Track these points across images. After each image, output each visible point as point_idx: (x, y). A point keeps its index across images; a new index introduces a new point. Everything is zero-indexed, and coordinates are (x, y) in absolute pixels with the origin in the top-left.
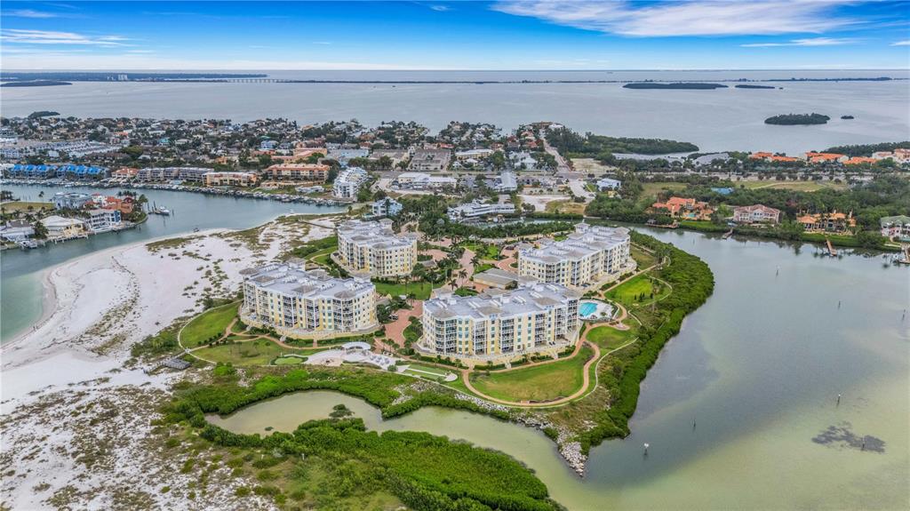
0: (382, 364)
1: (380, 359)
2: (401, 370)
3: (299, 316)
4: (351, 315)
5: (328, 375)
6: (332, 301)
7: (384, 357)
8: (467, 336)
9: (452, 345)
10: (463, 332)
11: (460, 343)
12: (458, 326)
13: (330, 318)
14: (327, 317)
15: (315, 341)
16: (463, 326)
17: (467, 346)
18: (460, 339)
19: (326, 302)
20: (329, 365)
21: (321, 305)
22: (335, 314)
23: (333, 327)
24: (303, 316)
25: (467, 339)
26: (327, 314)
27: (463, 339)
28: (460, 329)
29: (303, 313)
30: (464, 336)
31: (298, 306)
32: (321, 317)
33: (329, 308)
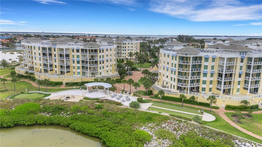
0: (124, 101)
1: (121, 97)
2: (144, 107)
3: (55, 64)
4: (96, 62)
5: (62, 109)
6: (80, 51)
7: (124, 95)
8: (212, 75)
9: (195, 85)
10: (209, 70)
11: (204, 82)
12: (204, 63)
13: (78, 65)
14: (76, 65)
15: (64, 83)
16: (210, 64)
17: (211, 86)
18: (204, 79)
19: (75, 51)
20: (69, 100)
21: (71, 54)
22: (83, 62)
23: (81, 73)
24: (57, 64)
25: (212, 79)
26: (76, 62)
27: (208, 79)
28: (206, 67)
29: (57, 61)
30: (209, 75)
31: (53, 56)
32: (71, 64)
33: (78, 56)
